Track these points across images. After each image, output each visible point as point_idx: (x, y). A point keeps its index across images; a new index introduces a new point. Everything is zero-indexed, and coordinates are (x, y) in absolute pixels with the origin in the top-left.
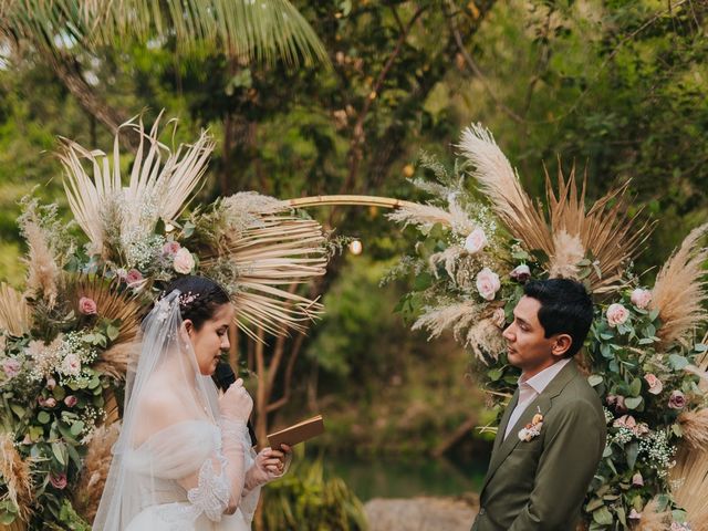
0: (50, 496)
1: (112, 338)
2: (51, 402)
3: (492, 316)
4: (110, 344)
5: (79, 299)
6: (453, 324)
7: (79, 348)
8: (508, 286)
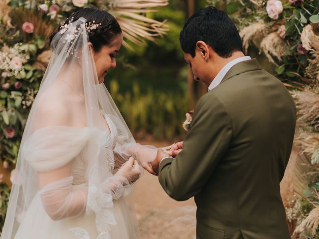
0: (6, 141)
1: (41, 47)
2: (6, 86)
3: (276, 31)
4: (39, 51)
5: (23, 23)
6: (253, 36)
7: (20, 53)
8: (288, 9)
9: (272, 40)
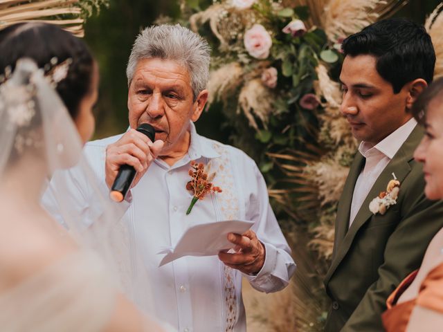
3: (259, 76)
9: (256, 91)
